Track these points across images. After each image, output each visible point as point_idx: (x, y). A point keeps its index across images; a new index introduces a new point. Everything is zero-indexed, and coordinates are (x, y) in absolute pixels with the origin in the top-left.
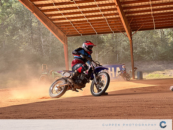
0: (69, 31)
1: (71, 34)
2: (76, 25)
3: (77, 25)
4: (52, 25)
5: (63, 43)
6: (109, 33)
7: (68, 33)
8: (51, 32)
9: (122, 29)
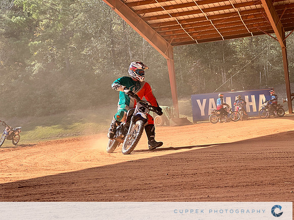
0: (175, 36)
1: (178, 41)
2: (186, 26)
3: (189, 26)
4: (146, 28)
5: (166, 57)
6: (244, 37)
7: (174, 40)
8: (145, 39)
9: (268, 28)
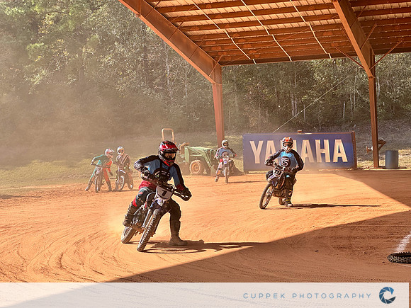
0: (225, 53)
1: (229, 60)
2: (240, 41)
3: (244, 40)
4: (185, 41)
5: (211, 81)
6: (319, 58)
7: (223, 58)
9: (351, 49)
